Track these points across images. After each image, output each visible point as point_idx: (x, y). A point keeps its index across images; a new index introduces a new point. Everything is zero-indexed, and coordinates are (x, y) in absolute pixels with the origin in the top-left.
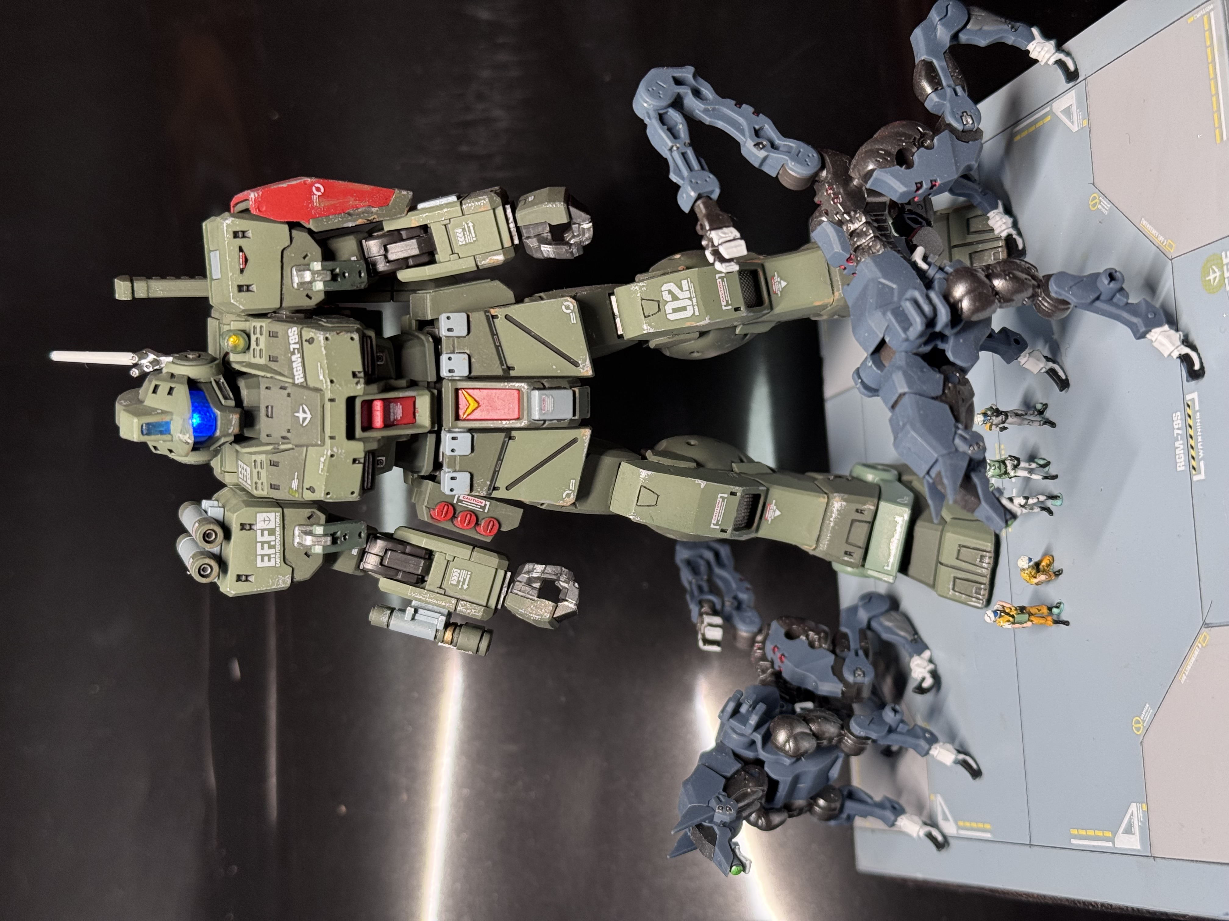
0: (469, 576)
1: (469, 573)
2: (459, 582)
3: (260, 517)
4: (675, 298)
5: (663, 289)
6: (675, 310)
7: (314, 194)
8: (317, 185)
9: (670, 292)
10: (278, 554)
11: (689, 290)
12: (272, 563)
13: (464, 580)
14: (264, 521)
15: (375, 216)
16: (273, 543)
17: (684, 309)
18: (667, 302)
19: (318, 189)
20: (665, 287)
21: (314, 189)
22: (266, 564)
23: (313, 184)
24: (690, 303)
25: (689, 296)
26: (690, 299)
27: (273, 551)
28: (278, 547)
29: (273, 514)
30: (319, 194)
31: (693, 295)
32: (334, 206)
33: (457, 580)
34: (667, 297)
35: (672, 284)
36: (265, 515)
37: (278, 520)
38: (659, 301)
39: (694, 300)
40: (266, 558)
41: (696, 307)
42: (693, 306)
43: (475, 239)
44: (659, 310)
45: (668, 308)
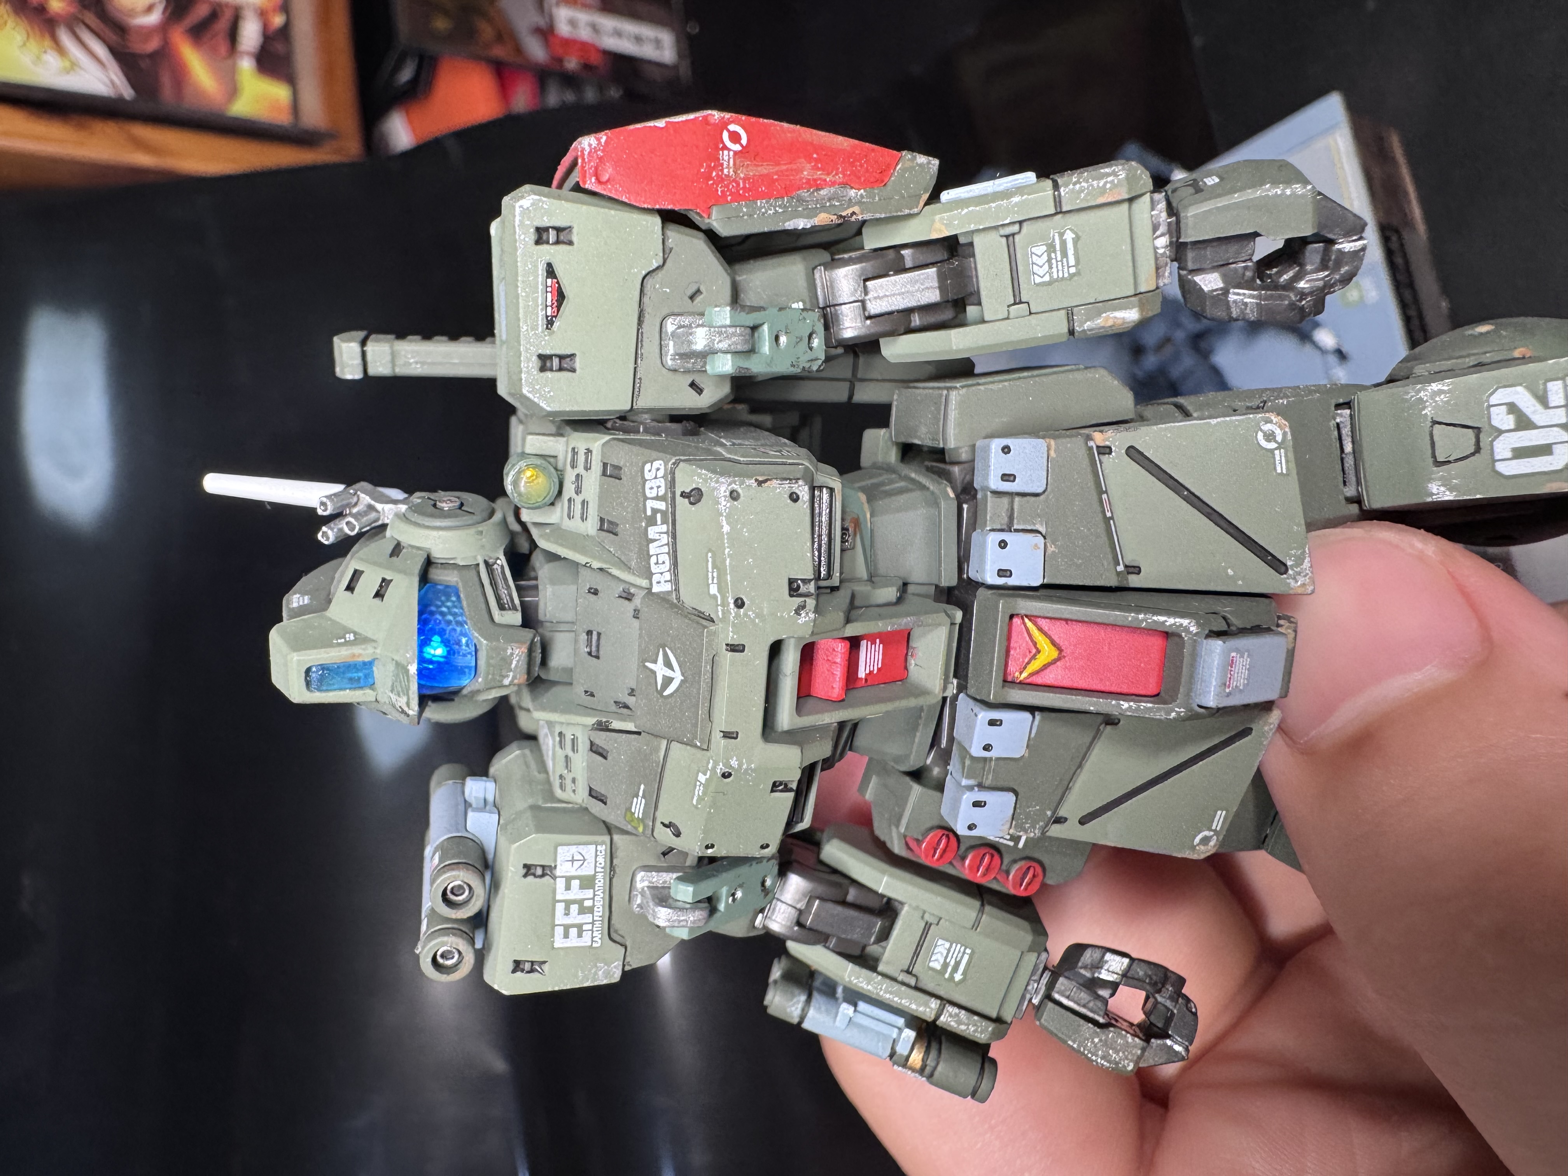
1: (968, 951)
2: (945, 965)
3: (564, 853)
4: (1524, 423)
5: (1493, 400)
6: (1520, 453)
7: (725, 148)
8: (733, 127)
9: (1512, 408)
10: (597, 924)
12: (586, 940)
13: (957, 964)
14: (573, 861)
15: (856, 209)
16: (588, 903)
17: (1545, 450)
18: (1500, 432)
19: (735, 137)
21: (725, 136)
22: (573, 941)
23: (724, 125)
28: (600, 911)
29: (592, 848)
30: (737, 147)
32: (766, 179)
33: (942, 961)
34: (1502, 419)
35: (1519, 389)
36: (573, 849)
37: (601, 859)
38: (1478, 430)
40: (573, 932)
44: (1478, 450)
45: (1503, 447)
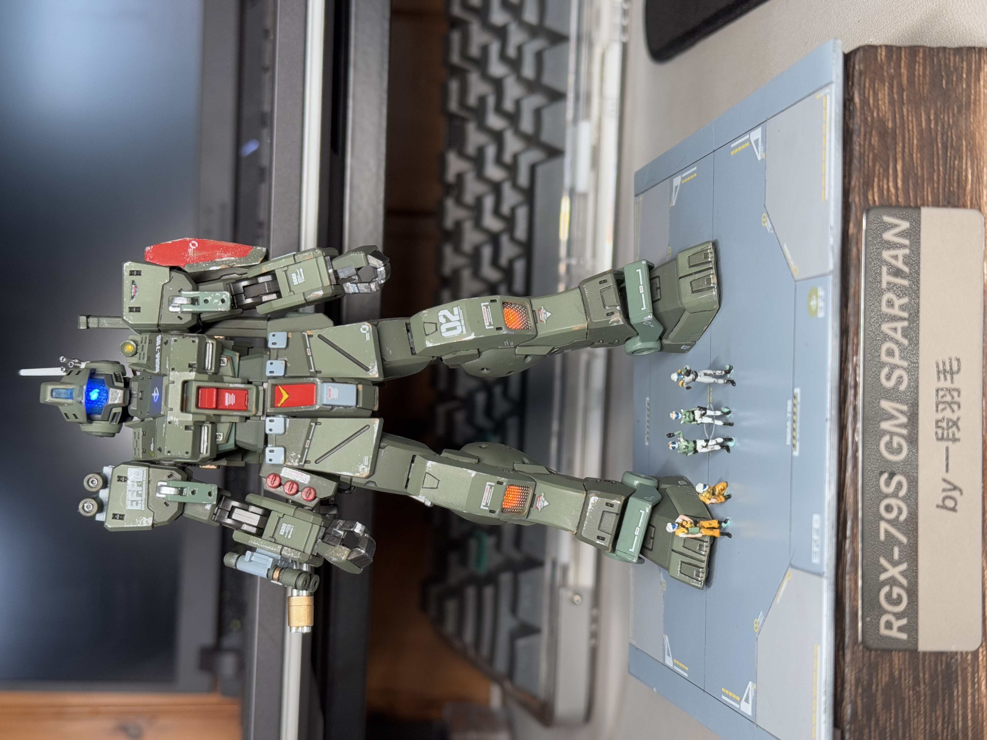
0: (292, 529)
1: (293, 526)
2: (285, 533)
3: (132, 472)
4: (448, 321)
5: (439, 314)
6: (448, 330)
7: (190, 248)
8: (193, 242)
9: (445, 316)
10: (143, 501)
11: (459, 315)
12: (139, 508)
13: (289, 532)
14: (134, 475)
15: (235, 263)
16: (140, 492)
17: (455, 328)
18: (442, 324)
19: (194, 245)
20: (441, 313)
21: (190, 245)
22: (135, 507)
23: (190, 241)
24: (460, 324)
25: (459, 319)
26: (460, 321)
27: (140, 498)
28: (144, 496)
29: (142, 470)
30: (194, 247)
31: (462, 318)
32: (204, 256)
33: (284, 531)
34: (442, 320)
35: (446, 310)
36: (135, 471)
37: (145, 476)
38: (436, 324)
39: (463, 322)
40: (134, 503)
41: (464, 327)
42: (462, 326)
43: (304, 280)
44: (437, 330)
45: (443, 328)
